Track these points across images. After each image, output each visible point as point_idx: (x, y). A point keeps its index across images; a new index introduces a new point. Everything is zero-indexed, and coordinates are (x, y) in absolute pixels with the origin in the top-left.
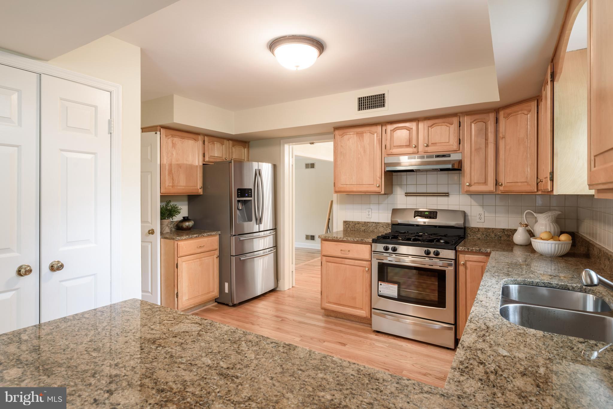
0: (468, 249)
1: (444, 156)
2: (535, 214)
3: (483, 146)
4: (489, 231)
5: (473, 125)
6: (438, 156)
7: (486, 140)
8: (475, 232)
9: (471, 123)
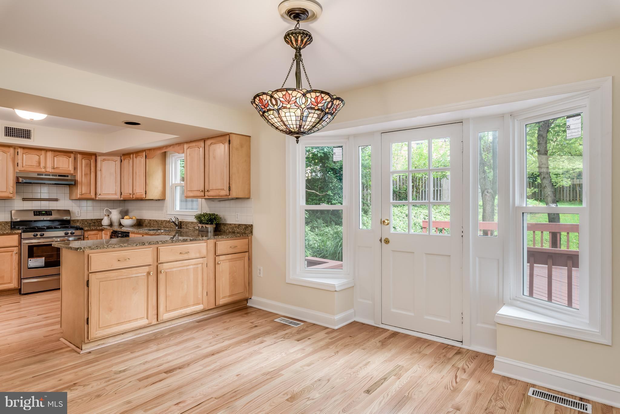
0: (90, 228)
1: (65, 176)
2: (110, 210)
3: (89, 173)
4: (84, 221)
5: (83, 161)
6: (59, 176)
7: (91, 170)
8: (76, 222)
9: (82, 159)
